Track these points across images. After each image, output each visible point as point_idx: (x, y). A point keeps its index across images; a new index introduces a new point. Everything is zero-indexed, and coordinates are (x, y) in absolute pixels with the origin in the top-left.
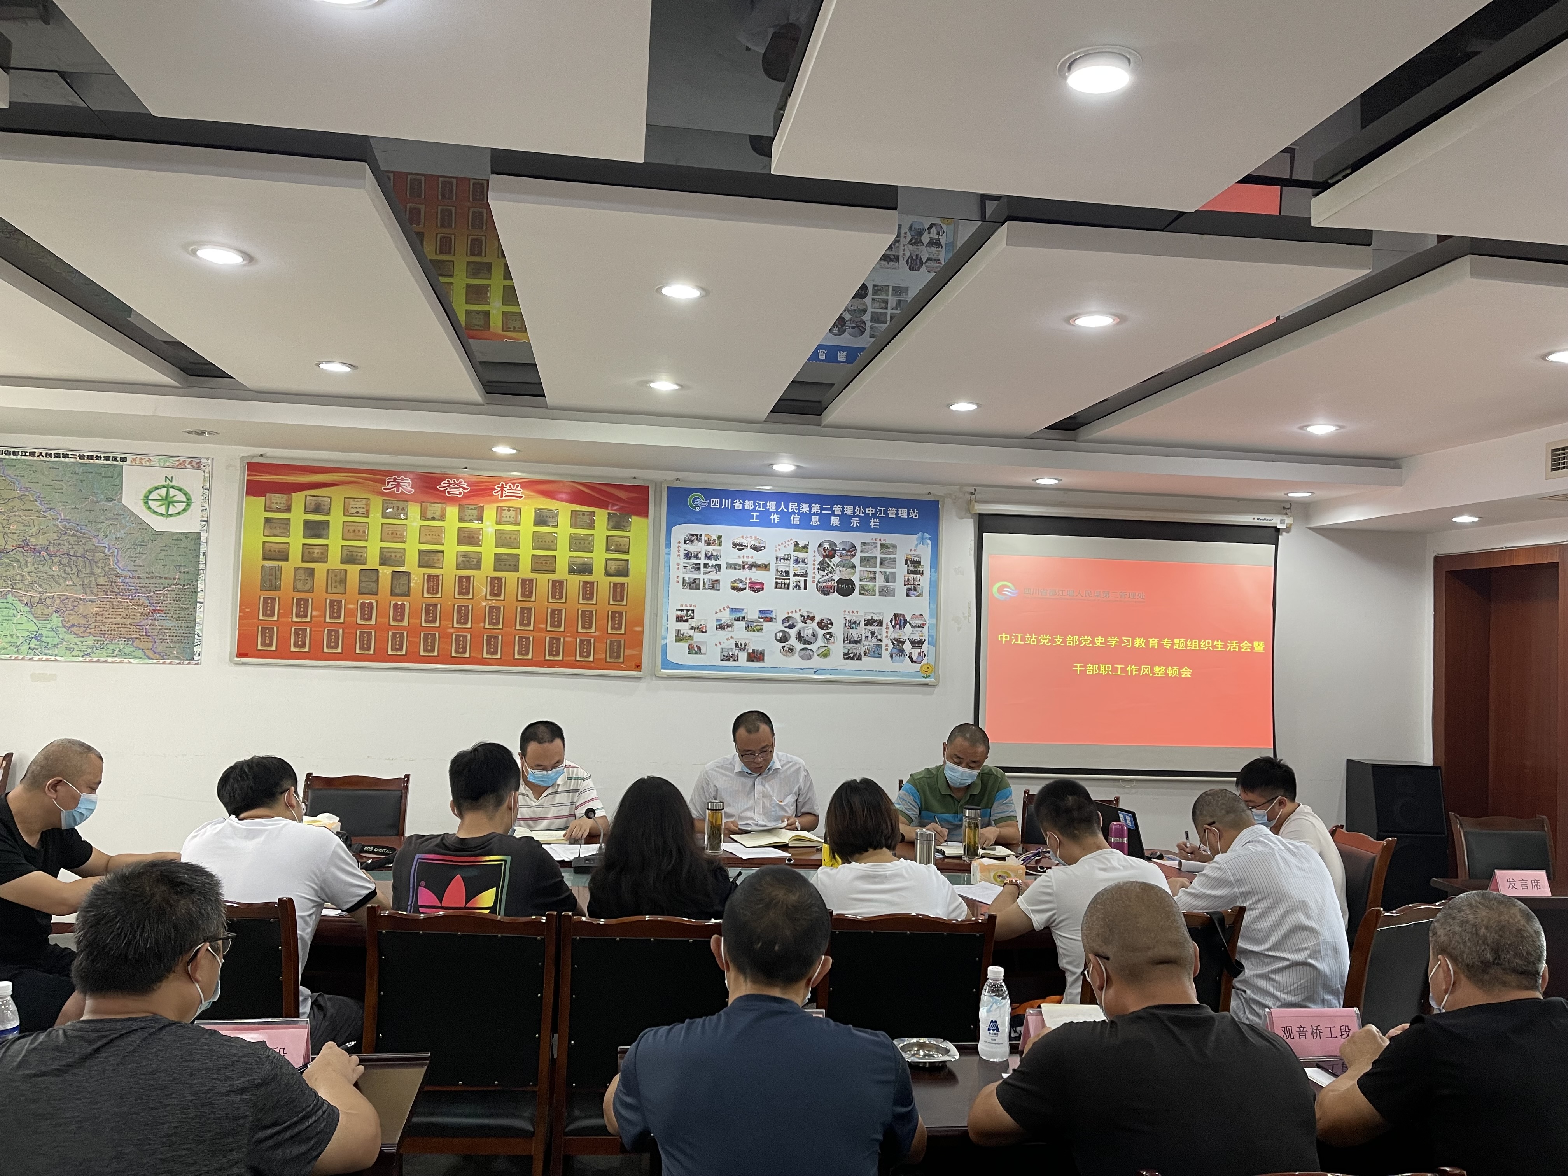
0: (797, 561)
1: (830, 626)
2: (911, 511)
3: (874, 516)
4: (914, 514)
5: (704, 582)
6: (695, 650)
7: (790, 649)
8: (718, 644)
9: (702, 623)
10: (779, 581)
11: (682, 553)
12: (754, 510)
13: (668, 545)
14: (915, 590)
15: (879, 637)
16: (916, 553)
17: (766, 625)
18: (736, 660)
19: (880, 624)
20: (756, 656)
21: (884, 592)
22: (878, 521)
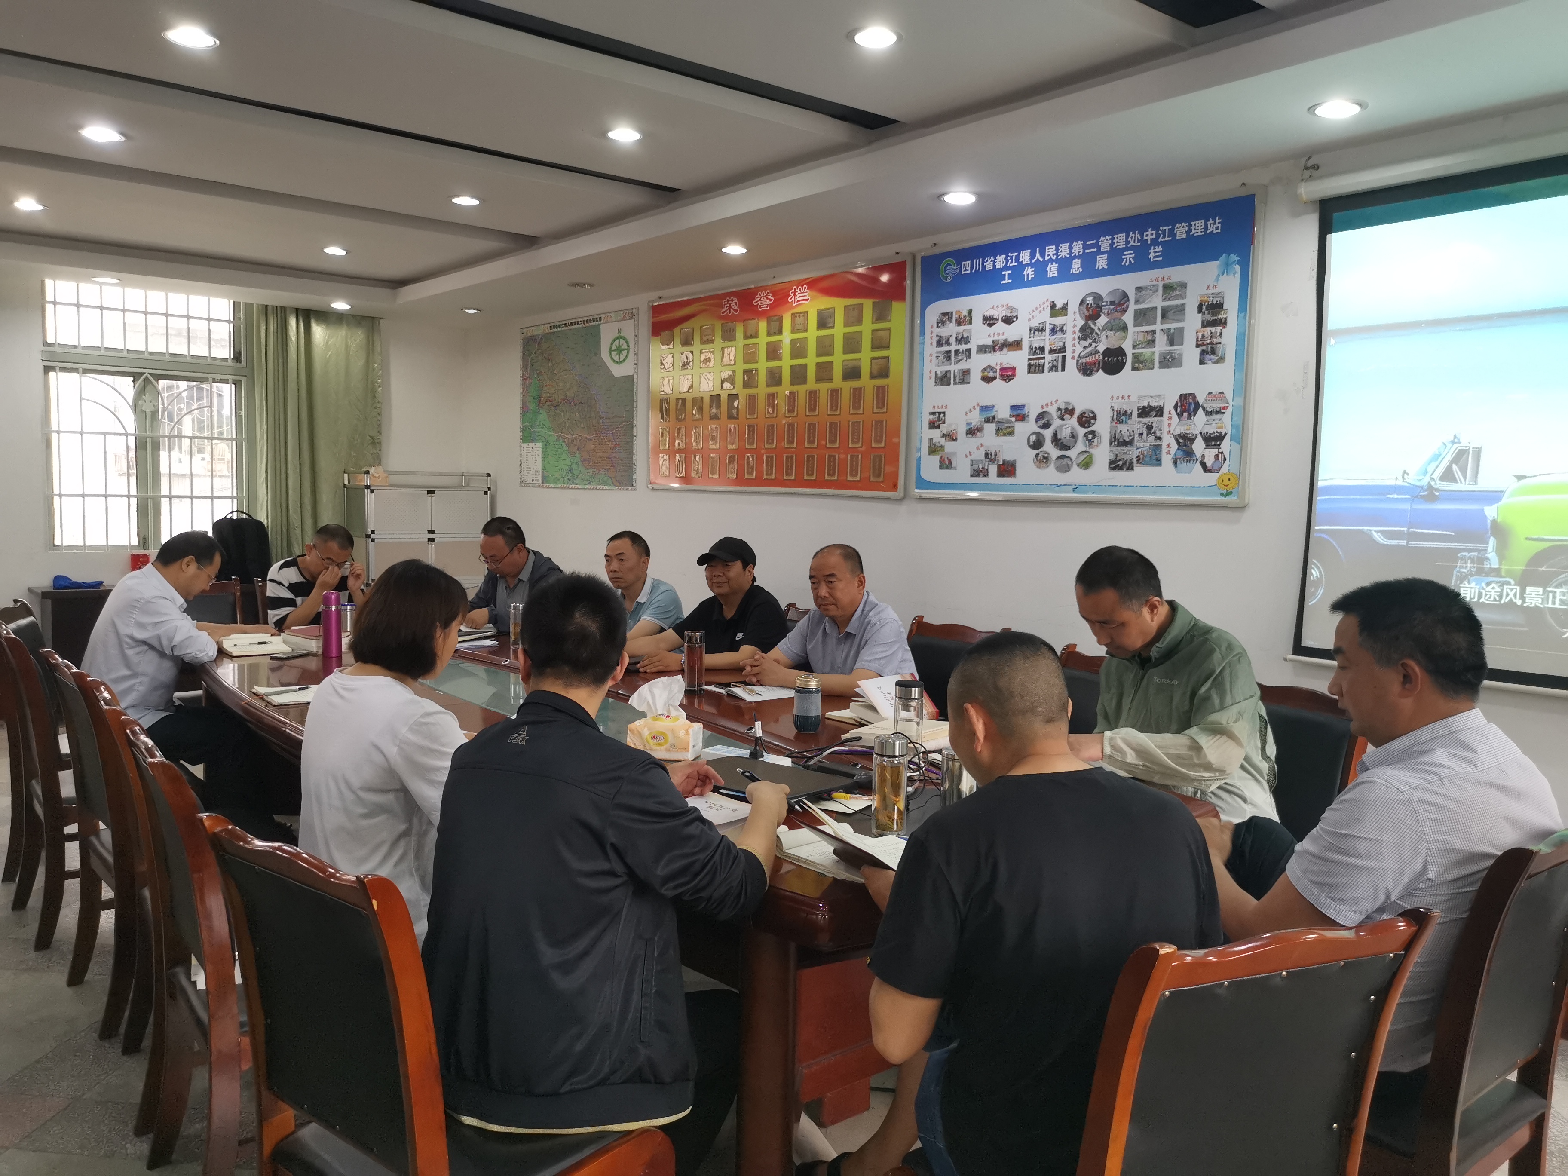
0: (1054, 331)
1: (1092, 422)
2: (1211, 221)
3: (1155, 242)
4: (1215, 226)
5: (954, 374)
6: (946, 464)
7: (1044, 458)
8: (968, 455)
9: (953, 428)
10: (1032, 362)
11: (935, 339)
12: (1006, 268)
13: (922, 333)
14: (1213, 352)
15: (1158, 434)
16: (1216, 291)
17: (1019, 427)
18: (986, 475)
19: (1160, 411)
20: (1007, 469)
21: (1169, 361)
22: (1160, 249)
